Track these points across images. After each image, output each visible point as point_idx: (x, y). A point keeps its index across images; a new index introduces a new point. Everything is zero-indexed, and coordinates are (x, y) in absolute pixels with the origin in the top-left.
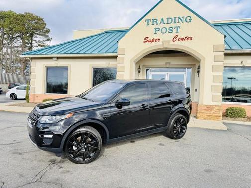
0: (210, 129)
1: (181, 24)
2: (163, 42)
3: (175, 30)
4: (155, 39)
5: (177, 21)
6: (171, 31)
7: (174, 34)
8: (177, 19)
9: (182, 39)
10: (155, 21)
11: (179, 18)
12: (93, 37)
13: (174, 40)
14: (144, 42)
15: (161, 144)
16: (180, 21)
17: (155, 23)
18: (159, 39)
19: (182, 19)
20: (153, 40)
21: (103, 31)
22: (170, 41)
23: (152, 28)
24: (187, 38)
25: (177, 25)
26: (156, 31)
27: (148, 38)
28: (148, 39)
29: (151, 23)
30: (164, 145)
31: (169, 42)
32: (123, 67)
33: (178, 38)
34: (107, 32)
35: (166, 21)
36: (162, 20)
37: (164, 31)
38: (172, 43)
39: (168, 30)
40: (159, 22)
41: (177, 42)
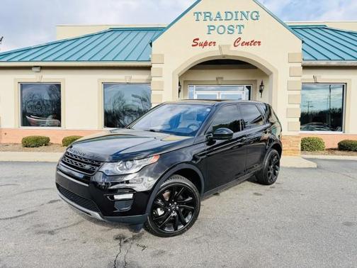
0: (295, 168)
1: (244, 22)
2: (220, 47)
3: (237, 30)
4: (209, 42)
5: (239, 17)
6: (231, 32)
7: (236, 36)
8: (239, 14)
9: (247, 44)
10: (208, 15)
11: (242, 13)
12: (92, 35)
13: (236, 44)
14: (193, 46)
15: (256, 194)
16: (243, 17)
17: (208, 18)
18: (214, 43)
19: (246, 14)
20: (206, 43)
21: (107, 29)
22: (230, 45)
23: (204, 25)
24: (253, 43)
25: (239, 23)
26: (210, 30)
27: (198, 39)
28: (198, 42)
29: (201, 17)
30: (261, 195)
31: (228, 46)
32: (161, 84)
33: (241, 42)
34: (113, 30)
35: (223, 17)
36: (218, 13)
37: (221, 30)
38: (233, 48)
39: (227, 30)
40: (214, 16)
41: (240, 48)
